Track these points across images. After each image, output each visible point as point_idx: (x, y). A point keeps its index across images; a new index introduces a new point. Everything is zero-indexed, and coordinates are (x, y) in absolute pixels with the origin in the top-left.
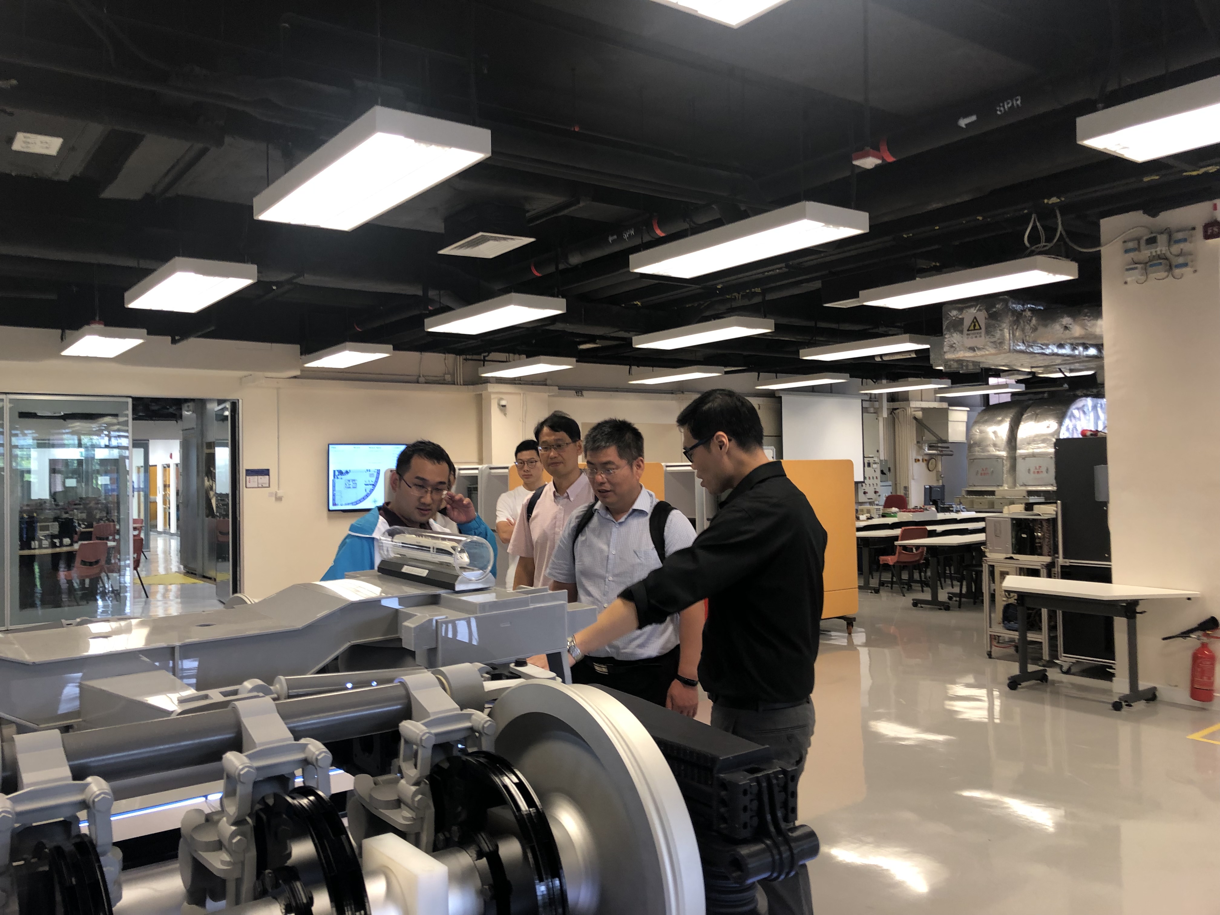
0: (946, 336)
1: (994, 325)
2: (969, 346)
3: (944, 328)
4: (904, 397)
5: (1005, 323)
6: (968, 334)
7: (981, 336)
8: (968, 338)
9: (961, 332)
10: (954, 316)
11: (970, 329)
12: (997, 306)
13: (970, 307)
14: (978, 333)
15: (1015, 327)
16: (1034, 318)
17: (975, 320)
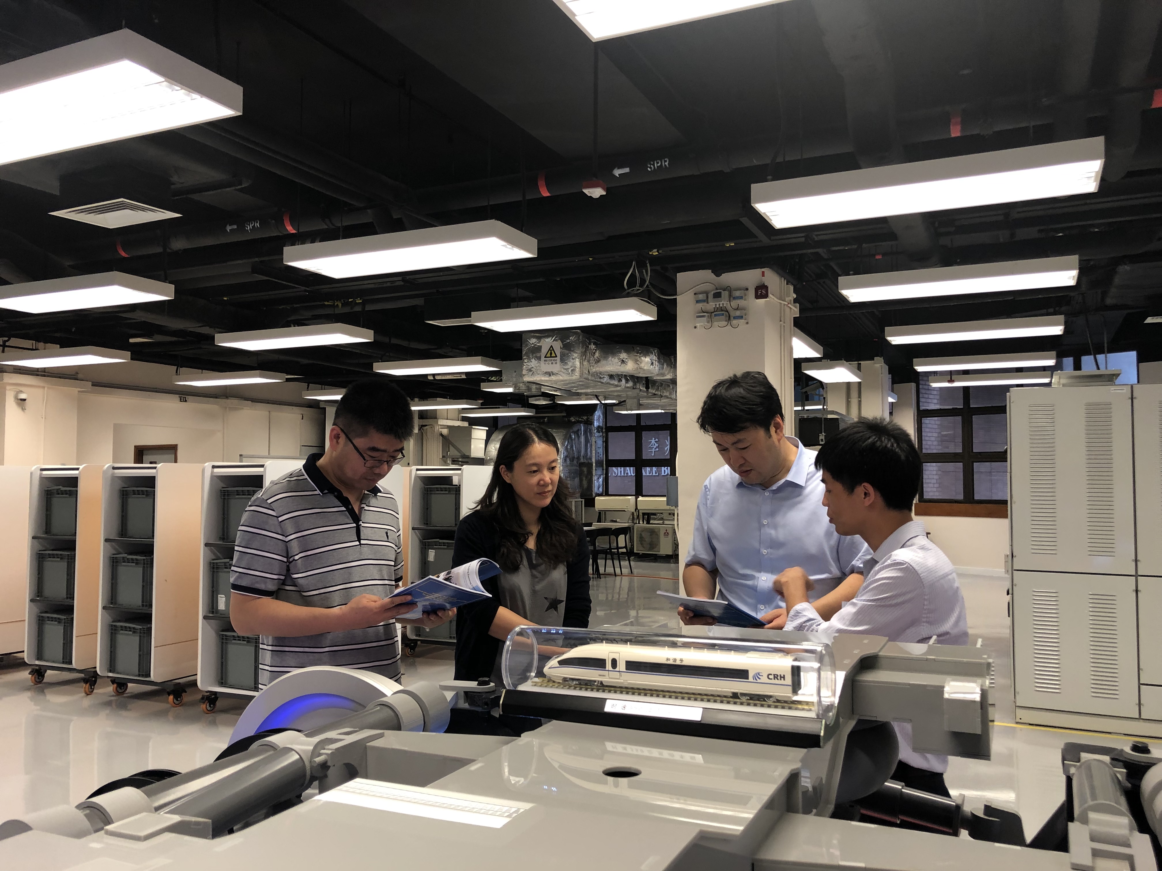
0: (526, 361)
1: (568, 354)
2: (545, 371)
3: (524, 353)
4: (432, 416)
5: (575, 353)
6: (545, 361)
7: (556, 363)
8: (545, 364)
9: (539, 358)
10: (533, 344)
11: (547, 356)
12: (571, 338)
13: (548, 337)
14: (554, 360)
15: (584, 358)
16: (598, 351)
17: (551, 349)
